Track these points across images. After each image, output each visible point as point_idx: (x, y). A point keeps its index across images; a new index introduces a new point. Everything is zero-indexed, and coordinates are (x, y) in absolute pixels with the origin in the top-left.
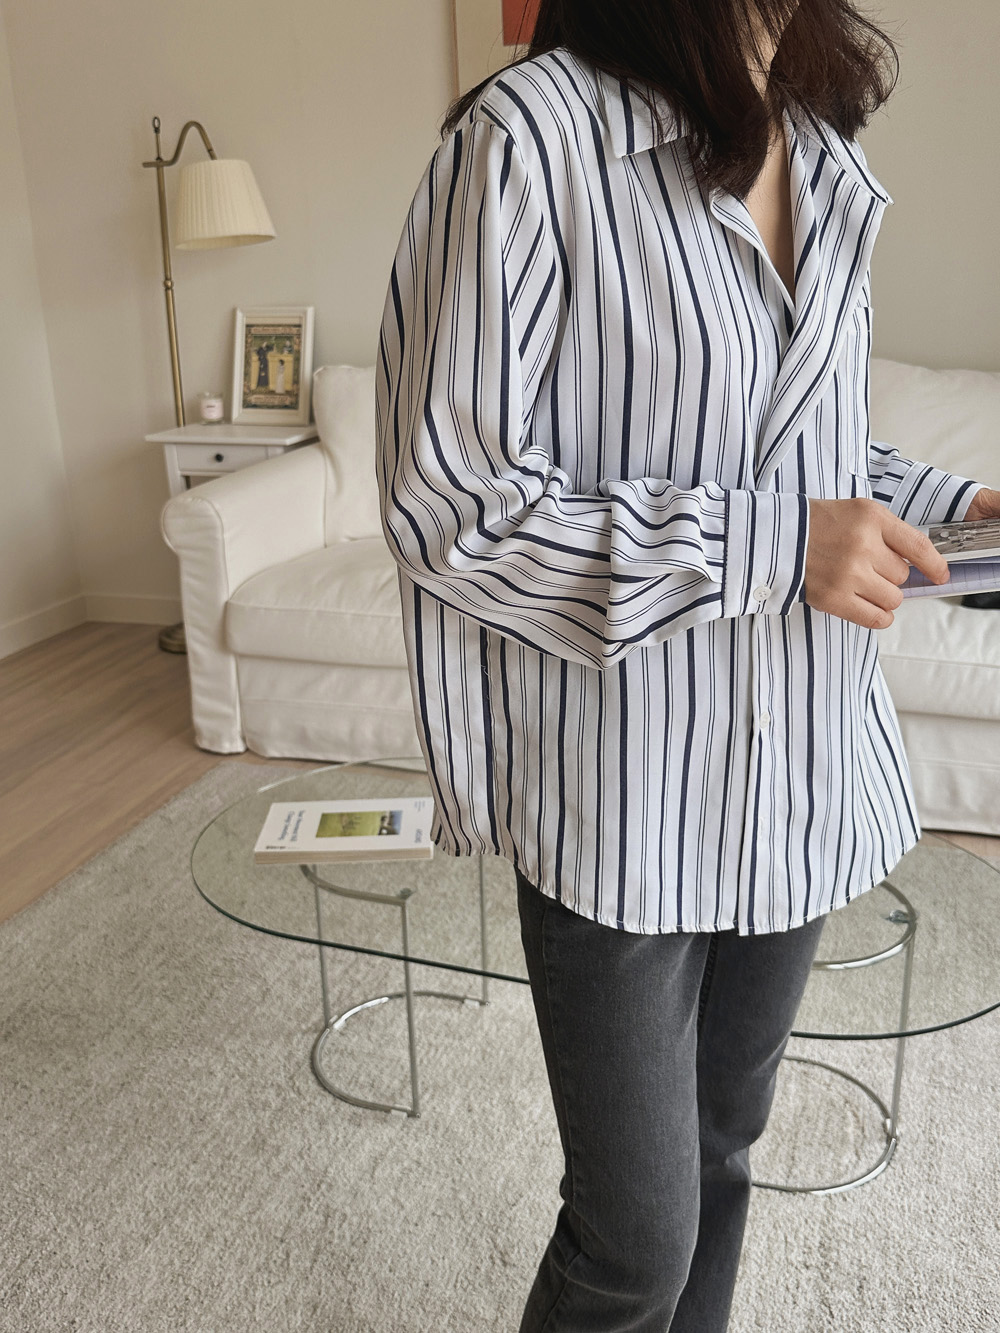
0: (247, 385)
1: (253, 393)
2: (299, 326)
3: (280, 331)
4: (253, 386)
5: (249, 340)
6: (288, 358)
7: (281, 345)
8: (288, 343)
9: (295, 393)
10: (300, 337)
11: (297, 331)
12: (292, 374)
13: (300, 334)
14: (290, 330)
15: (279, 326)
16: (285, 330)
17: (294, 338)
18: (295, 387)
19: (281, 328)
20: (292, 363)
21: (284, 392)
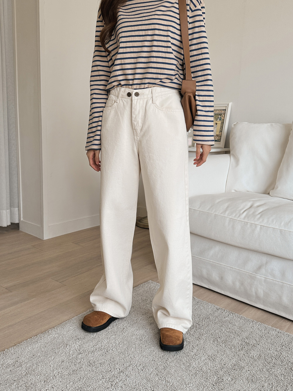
2: (225, 110)
6: (219, 122)
7: (217, 117)
8: (220, 117)
9: (220, 135)
10: (225, 114)
11: (224, 112)
12: (220, 128)
13: (225, 113)
14: (221, 111)
15: (217, 110)
16: (219, 111)
17: (223, 114)
18: (220, 133)
19: (217, 111)
20: (220, 124)
21: (216, 135)
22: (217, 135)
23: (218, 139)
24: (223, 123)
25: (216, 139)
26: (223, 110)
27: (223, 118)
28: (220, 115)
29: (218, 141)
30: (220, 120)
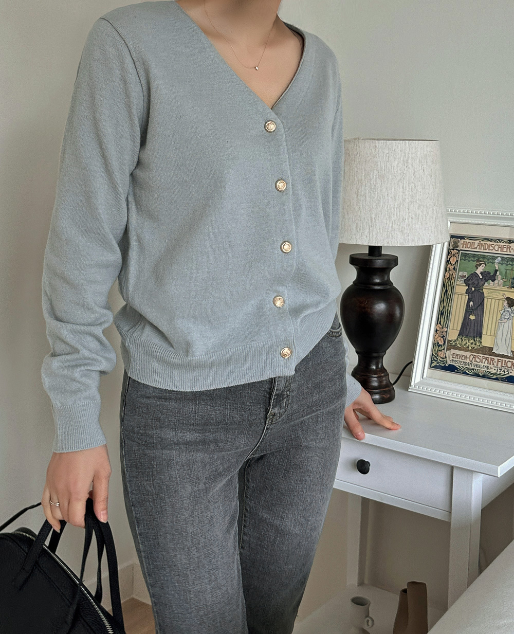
0: (441, 331)
4: (453, 335)
5: (453, 260)
21: (510, 354)
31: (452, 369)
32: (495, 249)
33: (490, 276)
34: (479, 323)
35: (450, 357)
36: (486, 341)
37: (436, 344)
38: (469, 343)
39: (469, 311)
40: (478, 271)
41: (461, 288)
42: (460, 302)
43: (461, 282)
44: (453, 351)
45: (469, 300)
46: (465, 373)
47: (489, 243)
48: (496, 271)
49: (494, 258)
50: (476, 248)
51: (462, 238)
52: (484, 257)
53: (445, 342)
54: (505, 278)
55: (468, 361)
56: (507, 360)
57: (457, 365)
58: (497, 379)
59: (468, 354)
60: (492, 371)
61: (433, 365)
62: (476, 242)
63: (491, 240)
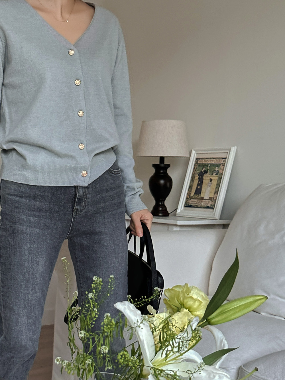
0: (189, 194)
1: (192, 198)
2: (226, 158)
3: (215, 161)
4: (192, 194)
6: (215, 178)
7: (212, 170)
8: (217, 169)
9: (215, 199)
10: (224, 165)
11: (224, 161)
12: (215, 188)
13: (225, 163)
14: (219, 161)
15: (214, 158)
16: (217, 161)
17: (221, 165)
18: (216, 195)
19: (214, 160)
20: (217, 181)
21: (208, 199)
22: (211, 199)
23: (211, 205)
24: (220, 179)
25: (209, 205)
26: (223, 158)
27: (221, 171)
28: (218, 166)
29: (212, 207)
30: (217, 174)
31: (191, 206)
32: (209, 162)
33: (206, 172)
34: (201, 189)
35: (191, 202)
36: (202, 196)
37: (187, 198)
38: (197, 196)
39: (198, 185)
40: (203, 171)
41: (197, 177)
42: (196, 182)
43: (197, 175)
44: (192, 200)
45: (199, 181)
46: (195, 207)
47: (207, 160)
48: (208, 170)
49: (208, 165)
50: (203, 162)
51: (199, 159)
52: (205, 165)
53: (189, 197)
54: (210, 171)
55: (196, 203)
56: (207, 200)
57: (192, 205)
58: (204, 208)
59: (196, 200)
60: (203, 205)
61: (185, 206)
62: (203, 160)
63: (208, 159)
